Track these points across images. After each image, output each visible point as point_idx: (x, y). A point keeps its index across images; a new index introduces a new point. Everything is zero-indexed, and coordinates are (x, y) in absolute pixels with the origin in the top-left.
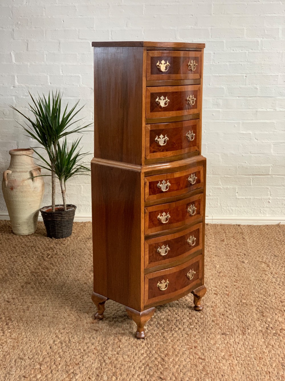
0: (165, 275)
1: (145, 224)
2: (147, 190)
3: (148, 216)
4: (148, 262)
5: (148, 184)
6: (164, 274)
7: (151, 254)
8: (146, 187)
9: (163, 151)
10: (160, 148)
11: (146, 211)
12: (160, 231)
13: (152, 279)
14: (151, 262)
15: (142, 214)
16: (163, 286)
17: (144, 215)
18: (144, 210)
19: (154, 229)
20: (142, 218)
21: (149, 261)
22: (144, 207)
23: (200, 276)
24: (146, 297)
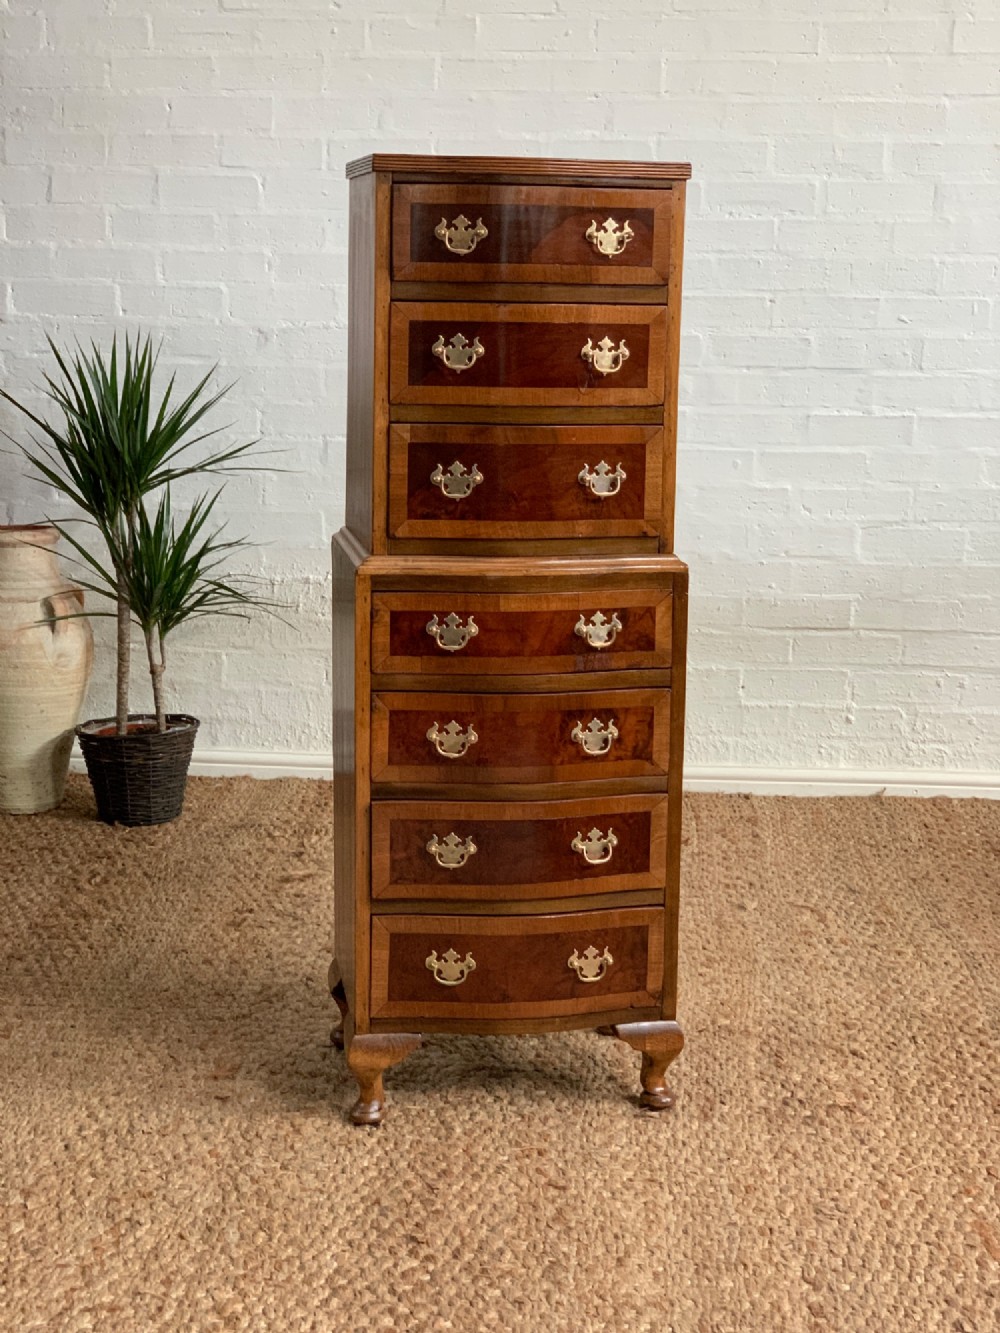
1: (374, 745)
2: (383, 636)
3: (386, 724)
5: (386, 618)
7: (403, 855)
9: (463, 517)
11: (379, 703)
13: (405, 937)
14: (401, 878)
15: (358, 710)
17: (369, 716)
18: (367, 699)
20: (361, 724)
22: (368, 690)
23: (653, 983)
24: (380, 992)
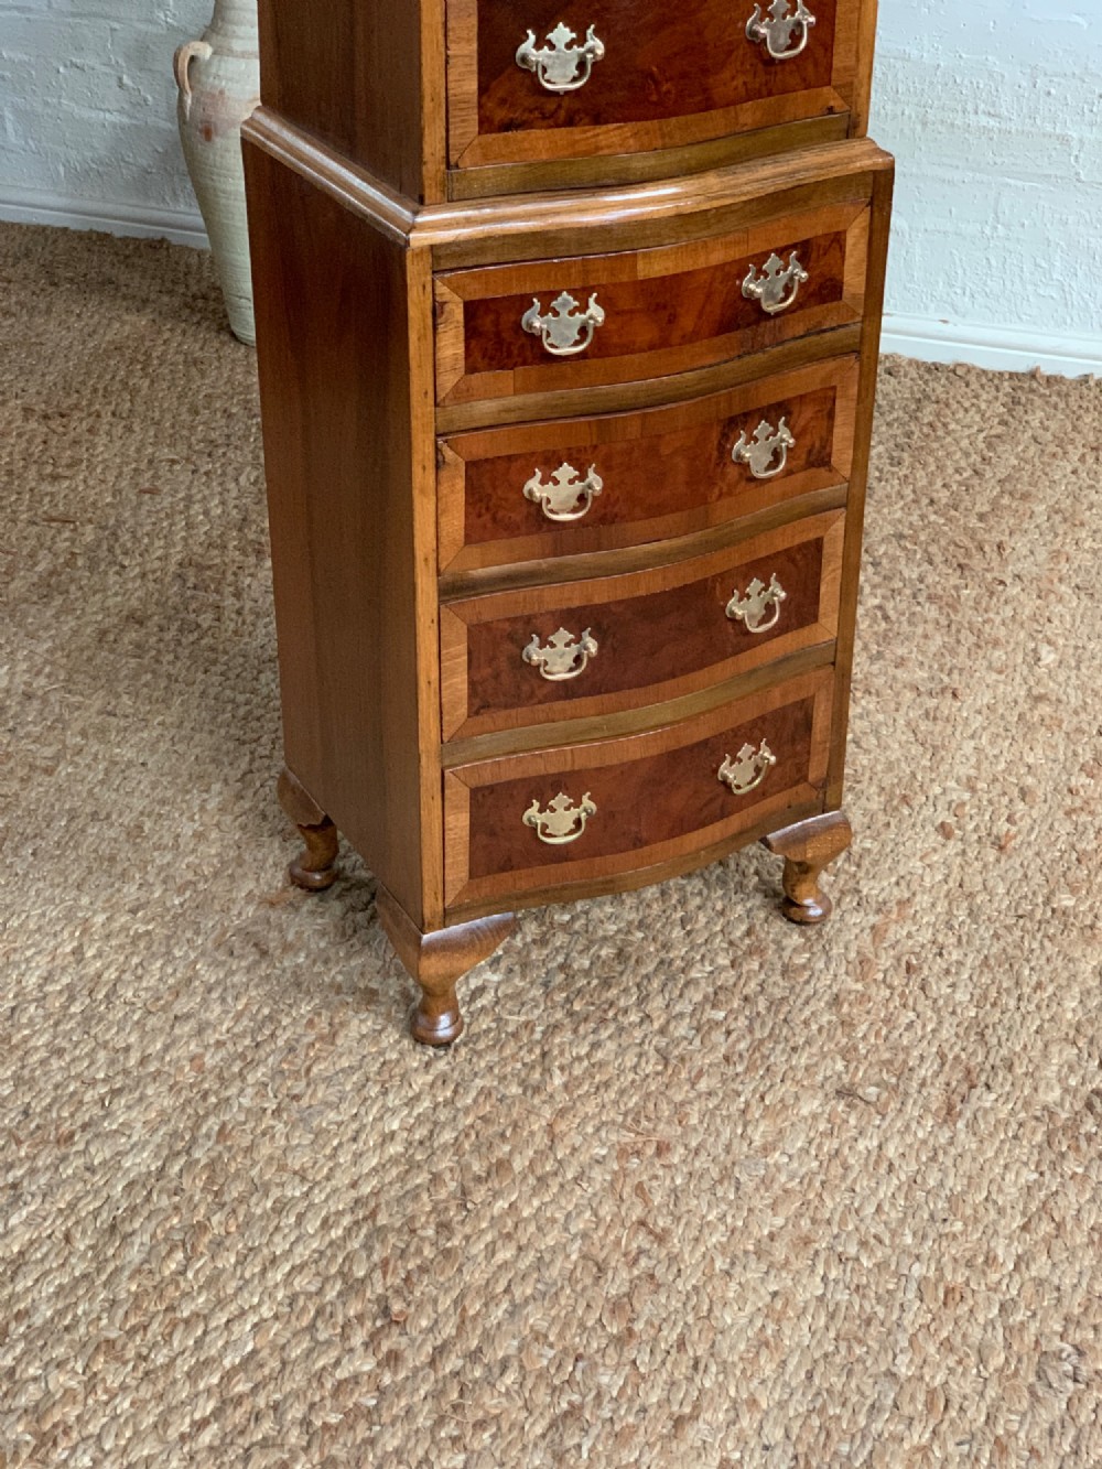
0: (572, 773)
1: (443, 520)
2: (452, 345)
3: (461, 484)
4: (463, 710)
5: (456, 313)
6: (568, 768)
7: (486, 671)
8: (441, 328)
9: (570, 122)
10: (551, 106)
11: (449, 454)
12: (544, 556)
13: (492, 789)
14: (486, 706)
15: (417, 470)
16: (559, 822)
17: (433, 477)
18: (430, 450)
19: (497, 547)
20: (422, 491)
21: (470, 705)
22: (432, 436)
23: (816, 772)
24: (458, 870)
